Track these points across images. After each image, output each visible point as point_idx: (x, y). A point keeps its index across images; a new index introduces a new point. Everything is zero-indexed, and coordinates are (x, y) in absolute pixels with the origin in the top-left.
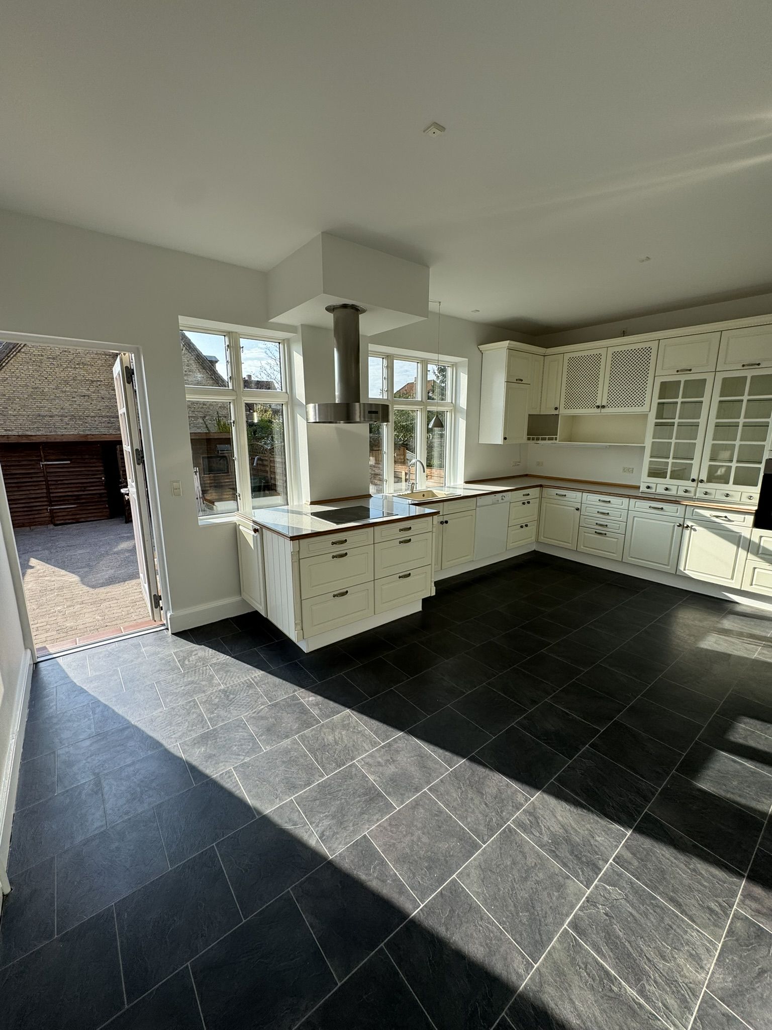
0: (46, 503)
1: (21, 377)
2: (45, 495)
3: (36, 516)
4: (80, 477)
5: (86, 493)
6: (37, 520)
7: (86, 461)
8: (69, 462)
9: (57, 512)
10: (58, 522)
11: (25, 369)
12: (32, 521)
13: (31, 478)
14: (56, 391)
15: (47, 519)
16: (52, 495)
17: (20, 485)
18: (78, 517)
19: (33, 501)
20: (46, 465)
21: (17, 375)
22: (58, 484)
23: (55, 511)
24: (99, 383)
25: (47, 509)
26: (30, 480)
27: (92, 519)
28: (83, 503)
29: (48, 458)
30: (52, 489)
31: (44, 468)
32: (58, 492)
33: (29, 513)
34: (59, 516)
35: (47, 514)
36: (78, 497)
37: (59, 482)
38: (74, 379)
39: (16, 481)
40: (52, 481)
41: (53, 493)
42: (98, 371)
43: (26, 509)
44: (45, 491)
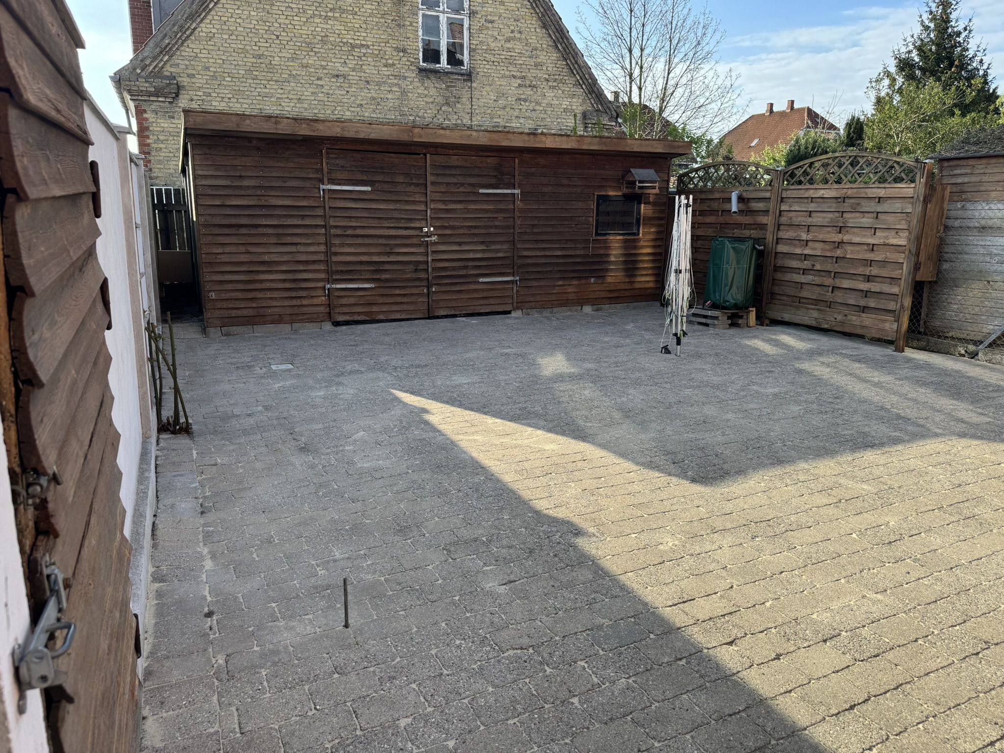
0: (323, 276)
1: (236, 33)
2: (322, 257)
3: (305, 302)
4: (386, 224)
5: (392, 258)
6: (305, 309)
7: (399, 188)
8: (369, 189)
9: (339, 297)
10: (341, 318)
11: (245, 17)
12: (296, 310)
13: (303, 217)
14: (291, 64)
15: (322, 309)
16: (334, 259)
17: (280, 231)
18: (375, 309)
19: (301, 268)
20: (329, 190)
21: (231, 28)
22: (347, 236)
23: (337, 294)
24: (364, 51)
25: (324, 288)
26: (300, 222)
27: (398, 316)
28: (387, 280)
29: (334, 176)
30: (335, 245)
31: (327, 197)
32: (347, 253)
33: (294, 294)
34: (342, 305)
35: (323, 298)
36: (377, 268)
37: (349, 232)
38: (323, 42)
39: (275, 222)
40: (336, 227)
41: (336, 254)
42: (364, 26)
43: (288, 285)
44: (322, 248)
